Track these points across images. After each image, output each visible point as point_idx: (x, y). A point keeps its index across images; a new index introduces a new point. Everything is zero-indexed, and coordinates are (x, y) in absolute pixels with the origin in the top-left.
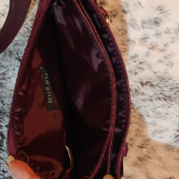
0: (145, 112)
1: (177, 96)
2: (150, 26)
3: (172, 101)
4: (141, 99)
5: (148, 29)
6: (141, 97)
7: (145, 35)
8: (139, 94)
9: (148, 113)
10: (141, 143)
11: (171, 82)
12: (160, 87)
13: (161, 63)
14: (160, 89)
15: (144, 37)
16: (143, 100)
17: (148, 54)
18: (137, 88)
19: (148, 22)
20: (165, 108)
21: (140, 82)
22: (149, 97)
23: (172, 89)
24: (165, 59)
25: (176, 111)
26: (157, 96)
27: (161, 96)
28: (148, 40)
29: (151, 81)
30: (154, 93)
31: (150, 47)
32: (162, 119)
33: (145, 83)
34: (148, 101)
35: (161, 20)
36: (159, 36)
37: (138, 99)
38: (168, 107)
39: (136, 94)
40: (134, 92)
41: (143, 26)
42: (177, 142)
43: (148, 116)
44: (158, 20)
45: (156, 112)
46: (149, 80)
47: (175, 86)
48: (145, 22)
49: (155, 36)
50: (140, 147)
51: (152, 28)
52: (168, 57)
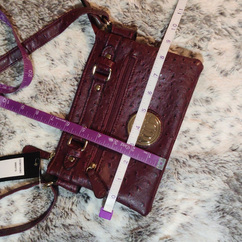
0: (190, 182)
1: (220, 171)
2: (201, 104)
3: (216, 175)
4: (187, 171)
5: (200, 107)
6: (188, 169)
7: (196, 112)
8: (186, 166)
9: (193, 184)
10: (185, 210)
11: (216, 157)
12: (206, 161)
13: (209, 141)
14: (206, 163)
15: (195, 113)
16: (190, 171)
17: (198, 130)
18: (185, 160)
19: (200, 100)
20: (209, 181)
21: (189, 155)
22: (195, 170)
23: (216, 164)
24: (213, 136)
25: (219, 184)
26: (202, 169)
27: (206, 169)
28: (199, 117)
29: (199, 155)
30: (200, 166)
31: (201, 123)
32: (205, 191)
33: (193, 156)
34: (194, 172)
35: (211, 99)
36: (210, 114)
37: (184, 171)
38: (212, 180)
39: (184, 166)
40: (182, 164)
41: (194, 104)
42: (217, 212)
43: (193, 186)
44: (209, 99)
45: (200, 183)
46: (197, 154)
47: (220, 162)
48: (197, 100)
49: (206, 114)
50: (184, 214)
51: (203, 106)
52: (216, 134)
